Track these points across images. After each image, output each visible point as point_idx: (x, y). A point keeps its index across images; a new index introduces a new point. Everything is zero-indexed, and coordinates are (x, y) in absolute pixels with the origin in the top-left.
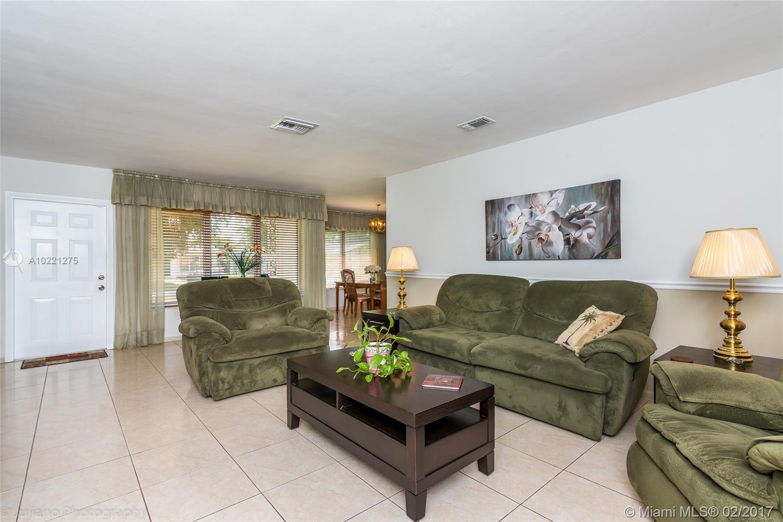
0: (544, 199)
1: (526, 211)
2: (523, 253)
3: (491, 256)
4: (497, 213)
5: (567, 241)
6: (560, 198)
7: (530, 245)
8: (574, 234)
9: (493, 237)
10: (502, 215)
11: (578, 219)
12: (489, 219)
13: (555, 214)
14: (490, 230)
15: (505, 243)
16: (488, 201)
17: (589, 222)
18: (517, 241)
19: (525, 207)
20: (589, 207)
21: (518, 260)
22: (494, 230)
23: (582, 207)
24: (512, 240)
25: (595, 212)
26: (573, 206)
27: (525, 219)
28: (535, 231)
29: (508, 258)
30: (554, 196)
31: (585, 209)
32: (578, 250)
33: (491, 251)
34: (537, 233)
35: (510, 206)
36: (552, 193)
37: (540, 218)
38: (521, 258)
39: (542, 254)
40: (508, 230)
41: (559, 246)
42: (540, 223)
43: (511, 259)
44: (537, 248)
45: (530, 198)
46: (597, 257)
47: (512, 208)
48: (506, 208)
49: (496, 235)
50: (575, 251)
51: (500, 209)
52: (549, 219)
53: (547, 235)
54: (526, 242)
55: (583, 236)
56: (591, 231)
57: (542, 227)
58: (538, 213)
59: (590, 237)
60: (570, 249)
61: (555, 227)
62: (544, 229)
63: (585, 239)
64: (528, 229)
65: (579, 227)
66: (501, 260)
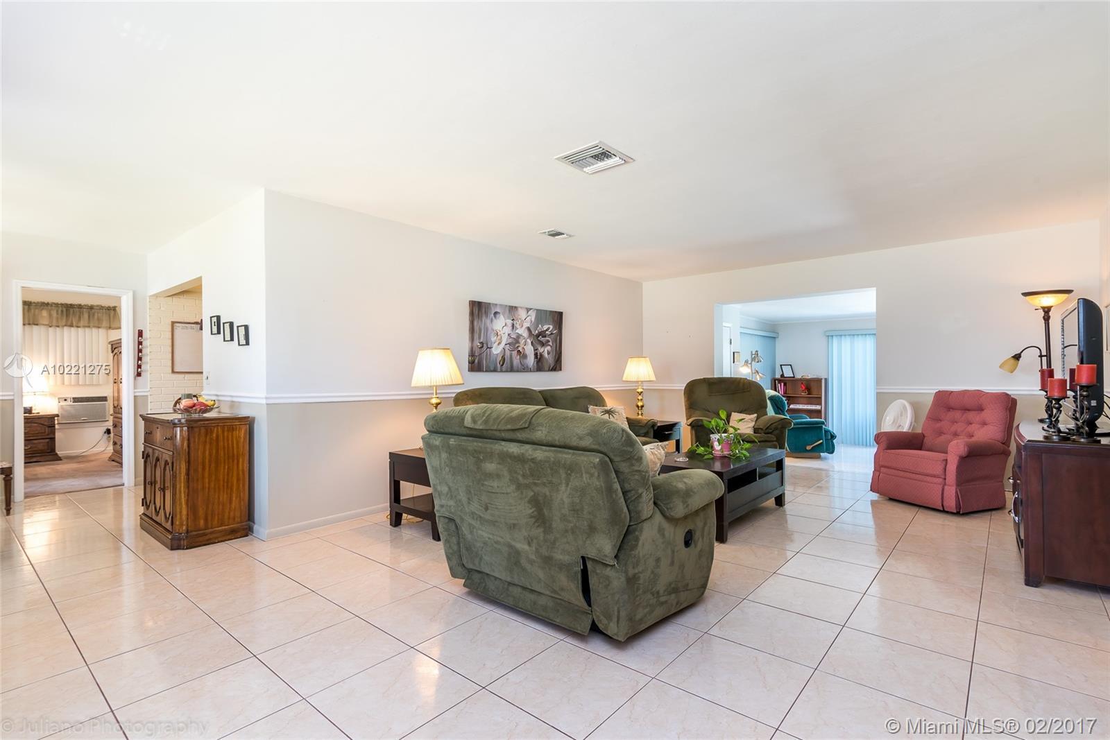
0: (522, 314)
1: (509, 322)
2: (505, 366)
3: (475, 365)
4: (484, 318)
5: (536, 355)
6: (533, 315)
7: (511, 355)
8: (541, 350)
9: (479, 344)
10: (488, 321)
11: (543, 337)
12: (475, 323)
13: (529, 329)
14: (476, 336)
15: (490, 352)
16: (475, 302)
17: (548, 341)
18: (502, 351)
19: (508, 319)
20: (549, 328)
21: (501, 371)
22: (480, 338)
23: (545, 327)
24: (497, 350)
25: (552, 334)
26: (540, 326)
27: (508, 330)
28: (515, 342)
29: (492, 369)
30: (529, 313)
31: (547, 330)
32: (542, 363)
33: (476, 361)
34: (517, 345)
35: (496, 313)
36: (528, 310)
37: (520, 331)
38: (504, 369)
39: (520, 366)
40: (493, 339)
41: (531, 360)
42: (519, 336)
43: (495, 370)
44: (516, 361)
45: (512, 309)
46: (551, 370)
47: (498, 316)
48: (493, 315)
49: (482, 343)
50: (540, 364)
51: (487, 314)
52: (525, 334)
53: (523, 348)
54: (508, 353)
55: (545, 351)
56: (549, 348)
57: (520, 340)
58: (518, 327)
59: (549, 353)
60: (537, 363)
61: (529, 341)
62: (522, 342)
63: (546, 355)
64: (510, 340)
65: (543, 344)
66: (486, 371)
